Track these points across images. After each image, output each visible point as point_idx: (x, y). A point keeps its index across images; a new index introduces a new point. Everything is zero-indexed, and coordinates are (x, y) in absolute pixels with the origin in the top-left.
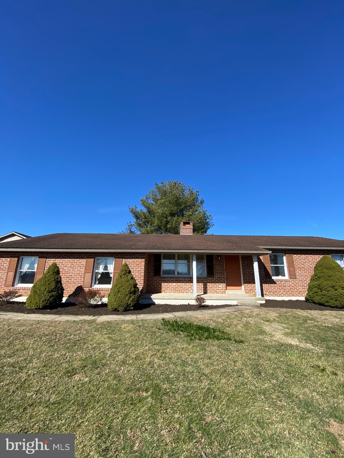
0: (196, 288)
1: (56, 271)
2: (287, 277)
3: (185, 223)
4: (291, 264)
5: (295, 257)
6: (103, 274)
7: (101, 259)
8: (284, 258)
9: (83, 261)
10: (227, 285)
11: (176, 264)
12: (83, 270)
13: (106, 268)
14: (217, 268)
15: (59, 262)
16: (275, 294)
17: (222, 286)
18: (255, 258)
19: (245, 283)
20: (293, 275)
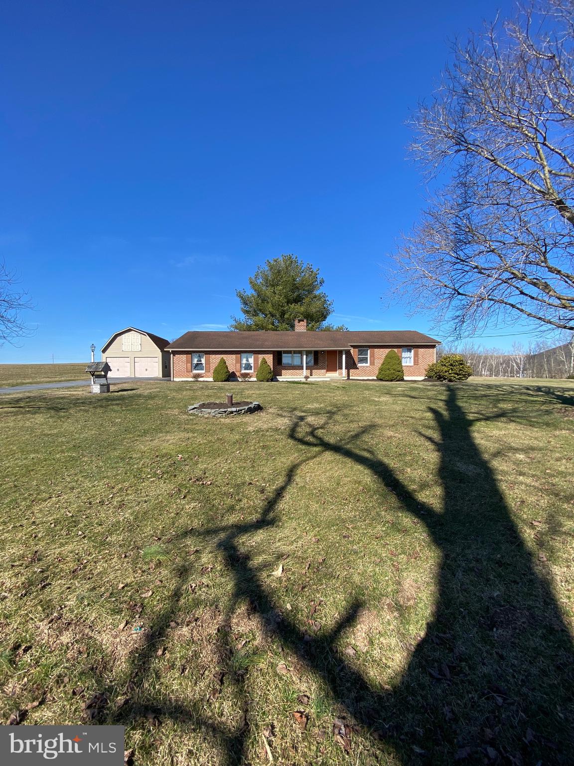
0: (305, 372)
1: (223, 362)
2: (368, 364)
3: (299, 321)
4: (372, 356)
5: (376, 350)
6: (246, 364)
7: (244, 355)
8: (369, 351)
9: (234, 356)
10: (327, 371)
11: (292, 357)
12: (234, 362)
13: (247, 361)
14: (320, 358)
15: (225, 357)
16: (358, 375)
17: (323, 371)
18: (344, 353)
19: (339, 369)
20: (372, 363)
